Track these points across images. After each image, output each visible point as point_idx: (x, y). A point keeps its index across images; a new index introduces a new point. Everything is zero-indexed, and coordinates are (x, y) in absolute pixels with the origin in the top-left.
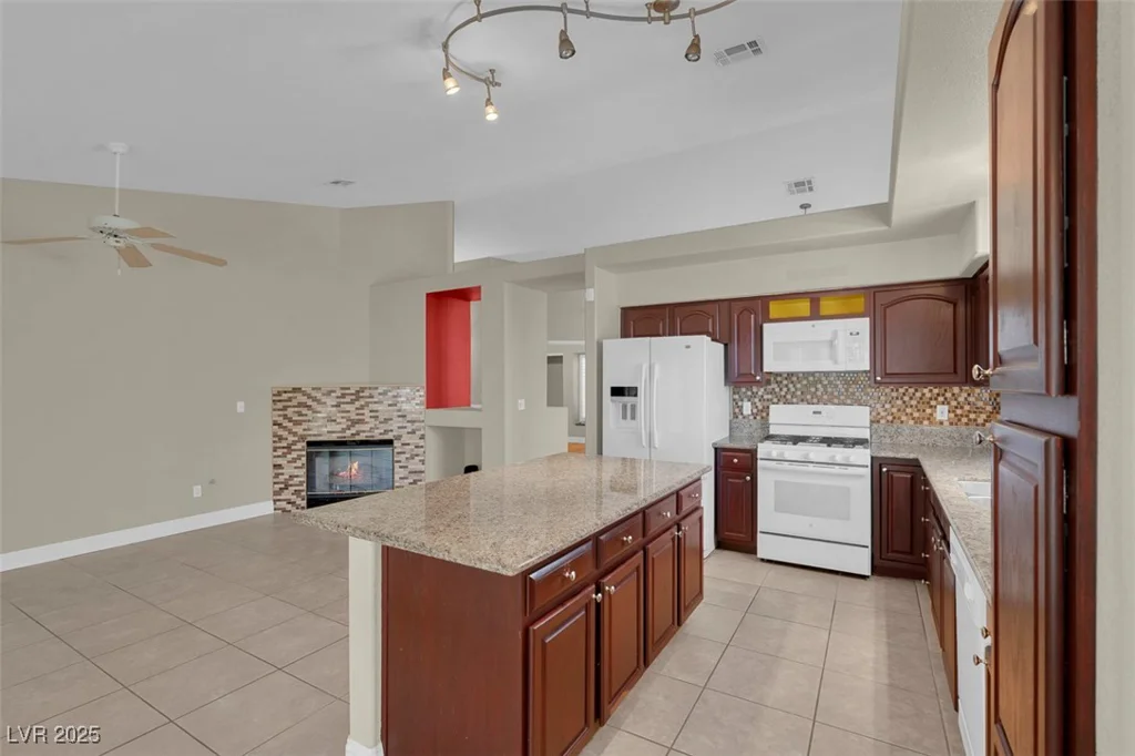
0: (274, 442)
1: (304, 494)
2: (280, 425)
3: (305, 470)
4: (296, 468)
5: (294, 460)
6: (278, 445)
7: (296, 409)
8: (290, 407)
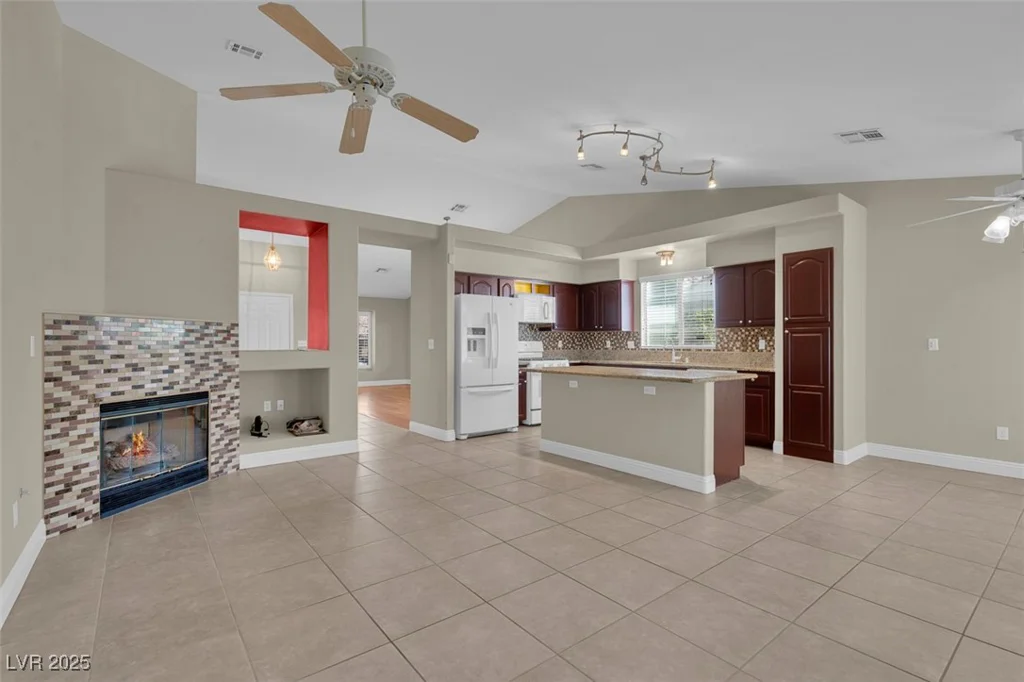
0: (47, 411)
1: (97, 492)
2: (56, 380)
3: (98, 453)
4: (84, 451)
5: (82, 438)
6: (54, 416)
7: (85, 352)
8: (75, 348)
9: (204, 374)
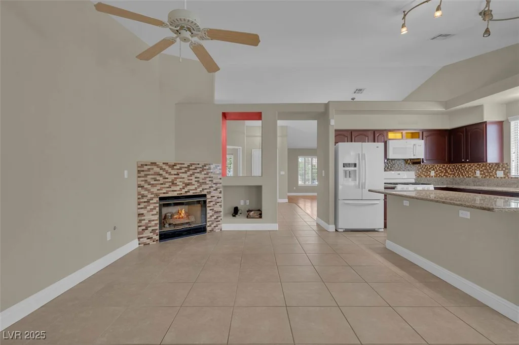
0: (139, 198)
1: (158, 231)
2: (142, 187)
3: (158, 216)
4: (152, 215)
5: (152, 210)
6: (142, 200)
7: (153, 177)
8: (149, 175)
9: (204, 186)
